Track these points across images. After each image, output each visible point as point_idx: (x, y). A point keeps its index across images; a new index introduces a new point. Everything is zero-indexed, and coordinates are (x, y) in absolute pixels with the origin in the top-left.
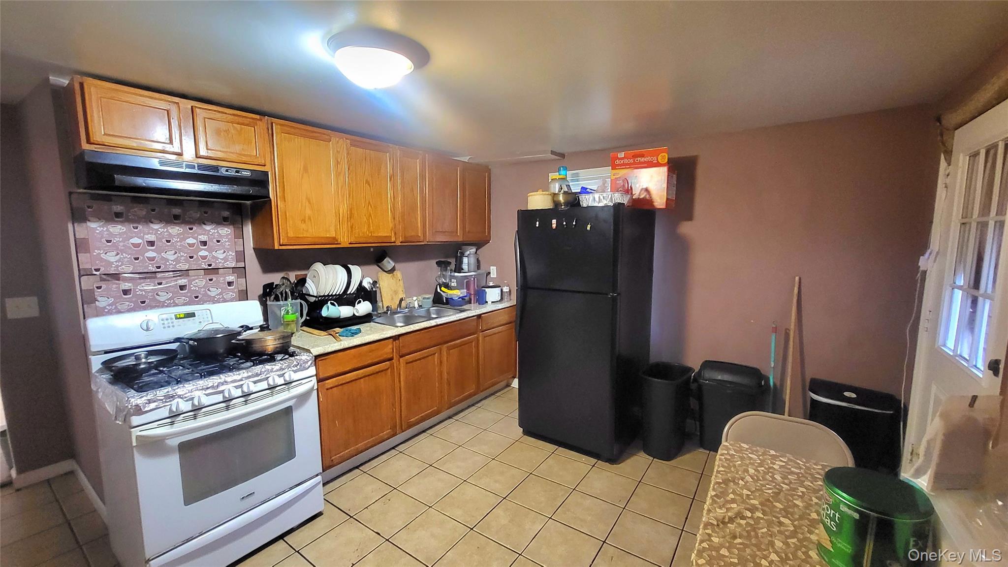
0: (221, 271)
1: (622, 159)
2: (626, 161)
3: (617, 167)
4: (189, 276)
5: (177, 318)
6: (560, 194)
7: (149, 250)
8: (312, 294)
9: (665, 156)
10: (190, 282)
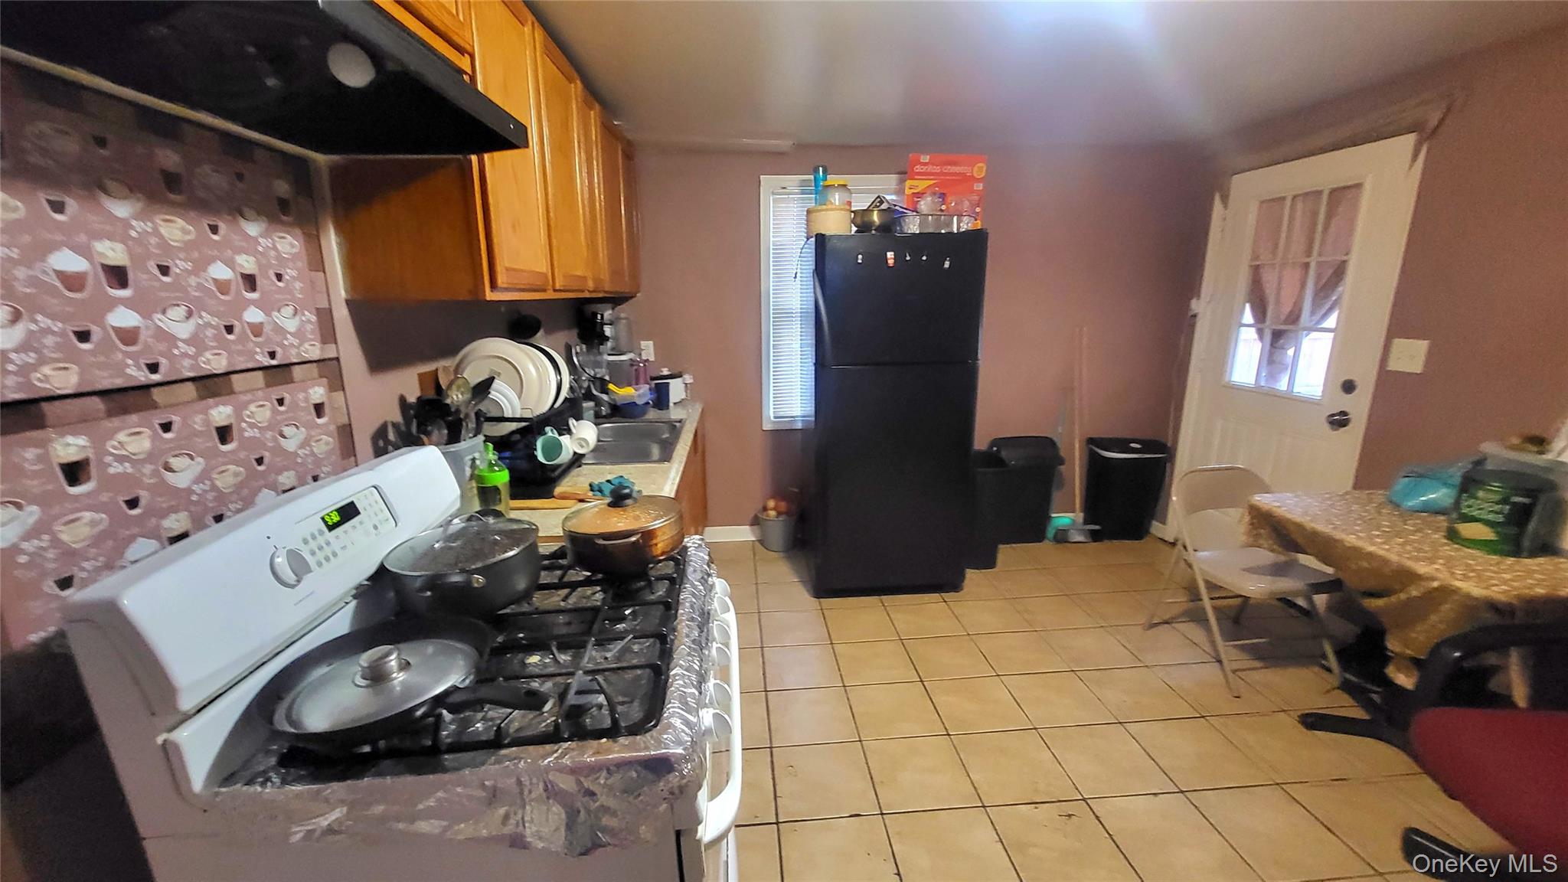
0: (297, 371)
1: (925, 164)
2: (930, 169)
3: (916, 177)
4: (235, 393)
5: (332, 528)
6: (873, 211)
7: (115, 302)
8: (510, 416)
9: (982, 167)
10: (239, 410)
